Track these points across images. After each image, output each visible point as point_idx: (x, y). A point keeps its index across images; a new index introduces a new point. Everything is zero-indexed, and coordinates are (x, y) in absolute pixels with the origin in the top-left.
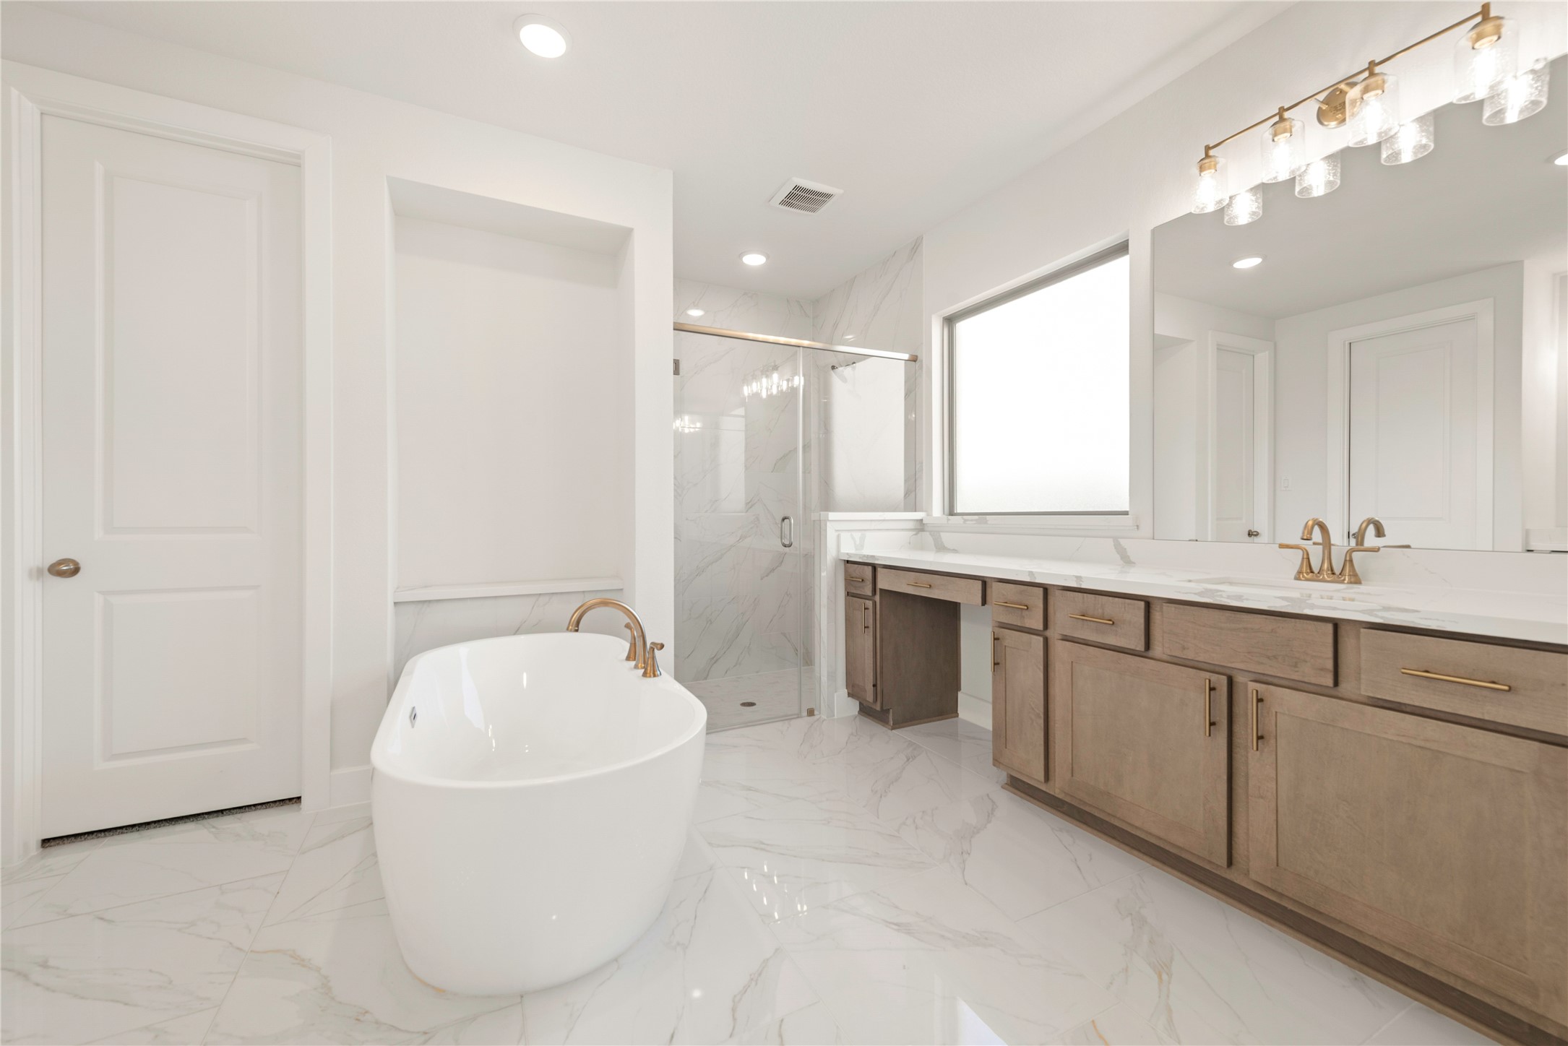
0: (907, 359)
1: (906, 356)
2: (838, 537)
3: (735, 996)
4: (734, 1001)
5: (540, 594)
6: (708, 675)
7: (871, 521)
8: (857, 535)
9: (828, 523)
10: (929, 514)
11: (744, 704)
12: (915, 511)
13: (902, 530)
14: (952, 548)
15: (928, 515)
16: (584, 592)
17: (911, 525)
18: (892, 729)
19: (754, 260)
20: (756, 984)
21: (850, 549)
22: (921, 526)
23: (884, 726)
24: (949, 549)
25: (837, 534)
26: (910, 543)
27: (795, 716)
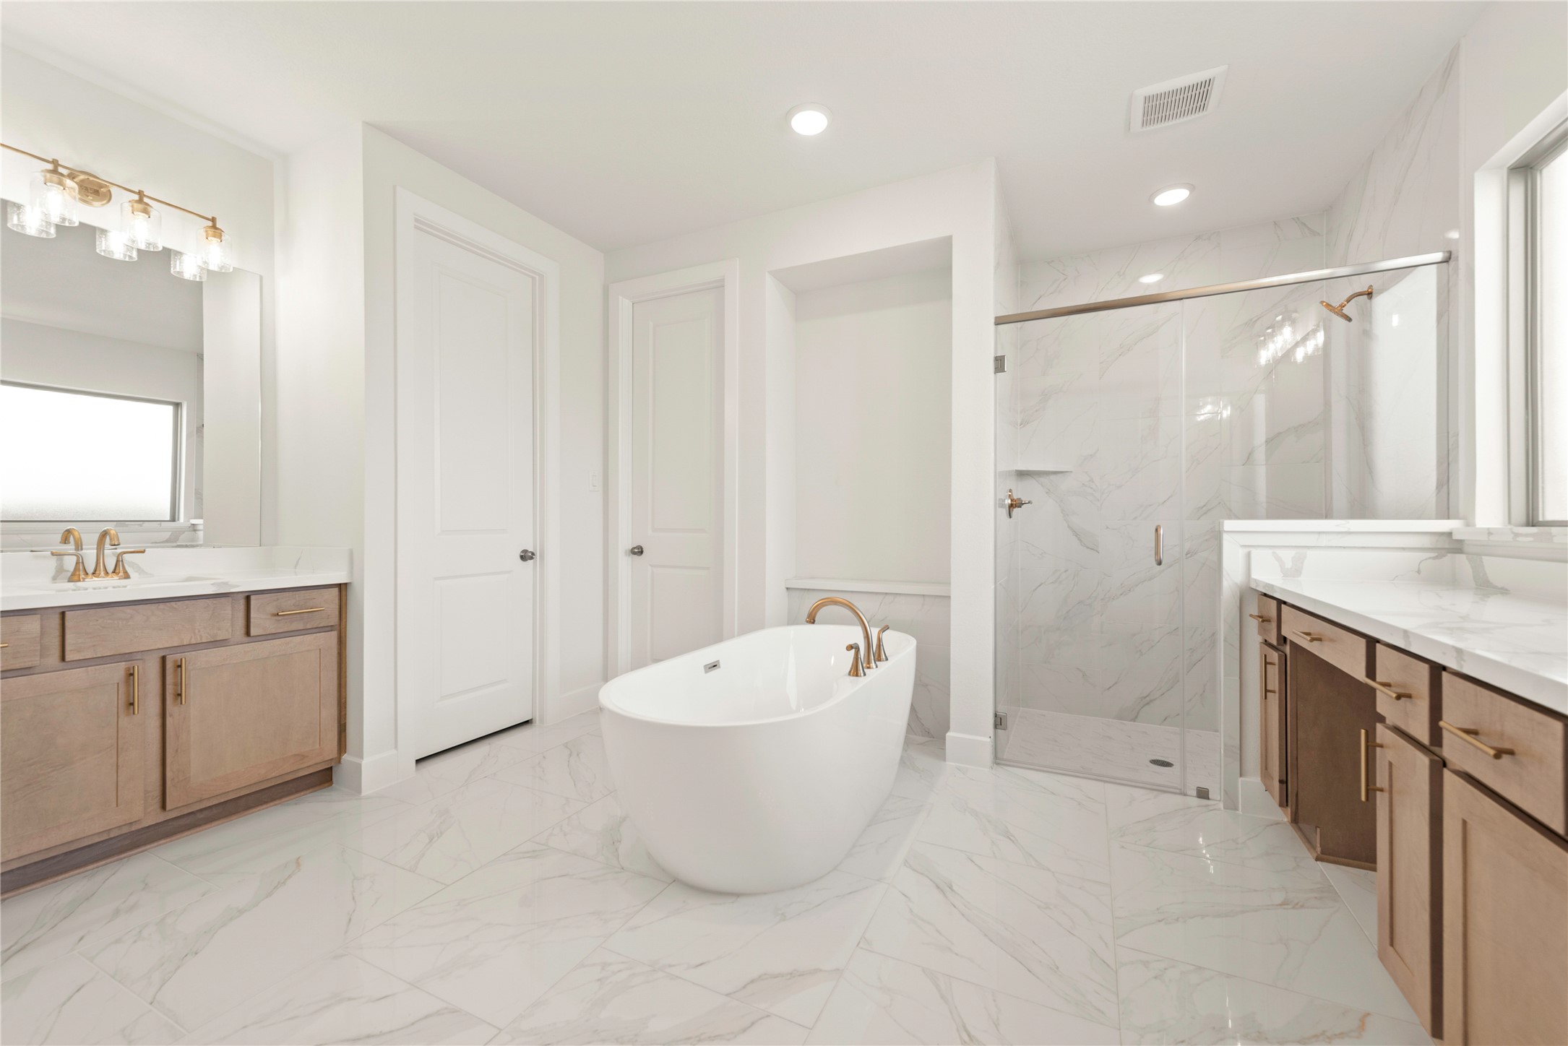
0: (1439, 260)
1: (1439, 256)
2: (1249, 555)
3: (765, 974)
4: (760, 977)
5: (886, 594)
6: (1136, 717)
7: (1320, 533)
8: (1287, 556)
9: (1225, 537)
10: (1469, 523)
11: (1155, 762)
12: (1448, 518)
13: (1404, 549)
14: (1500, 587)
15: (1468, 525)
16: (924, 595)
17: (1426, 542)
18: (1317, 859)
19: (1172, 198)
20: (790, 979)
21: (1269, 576)
22: (1452, 546)
23: (1308, 850)
24: (1495, 587)
25: (1247, 550)
26: (1419, 572)
27: (1178, 791)
